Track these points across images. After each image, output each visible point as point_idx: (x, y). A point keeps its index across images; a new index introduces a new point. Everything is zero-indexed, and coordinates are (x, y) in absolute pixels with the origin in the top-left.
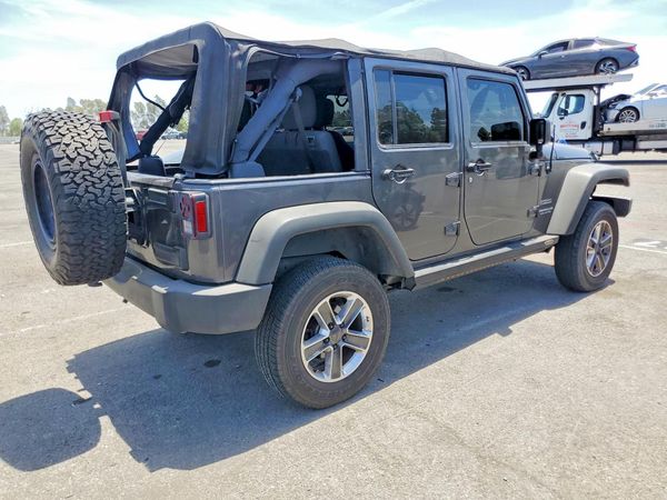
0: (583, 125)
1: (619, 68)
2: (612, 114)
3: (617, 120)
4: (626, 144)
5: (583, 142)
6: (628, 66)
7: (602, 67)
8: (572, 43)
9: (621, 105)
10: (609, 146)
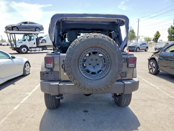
0: (34, 43)
1: (40, 30)
2: (40, 41)
3: (42, 43)
4: (45, 48)
5: (35, 48)
6: (42, 30)
7: (36, 29)
8: (28, 23)
9: (42, 39)
10: (41, 49)
